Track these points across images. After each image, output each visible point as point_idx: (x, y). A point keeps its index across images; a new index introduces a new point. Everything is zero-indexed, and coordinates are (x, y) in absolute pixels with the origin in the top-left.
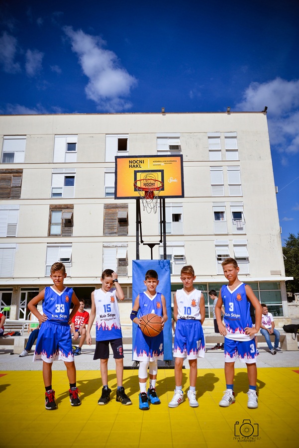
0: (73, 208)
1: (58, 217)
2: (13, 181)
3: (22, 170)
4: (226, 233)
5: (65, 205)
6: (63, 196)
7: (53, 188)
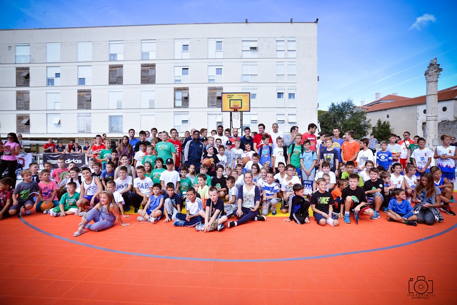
0: (188, 90)
1: (179, 95)
2: (150, 73)
3: (155, 64)
4: (284, 107)
5: (183, 88)
6: (182, 82)
7: (175, 76)
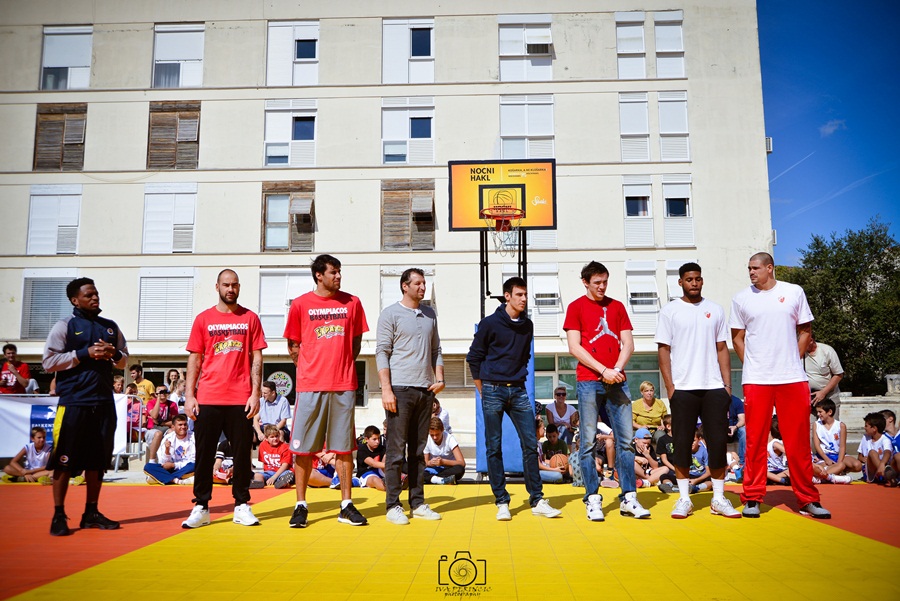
0: (313, 190)
2: (180, 130)
3: (198, 102)
5: (296, 183)
6: (290, 163)
7: (268, 145)
